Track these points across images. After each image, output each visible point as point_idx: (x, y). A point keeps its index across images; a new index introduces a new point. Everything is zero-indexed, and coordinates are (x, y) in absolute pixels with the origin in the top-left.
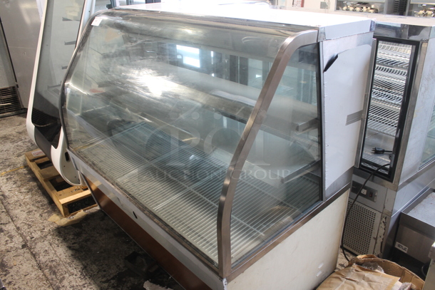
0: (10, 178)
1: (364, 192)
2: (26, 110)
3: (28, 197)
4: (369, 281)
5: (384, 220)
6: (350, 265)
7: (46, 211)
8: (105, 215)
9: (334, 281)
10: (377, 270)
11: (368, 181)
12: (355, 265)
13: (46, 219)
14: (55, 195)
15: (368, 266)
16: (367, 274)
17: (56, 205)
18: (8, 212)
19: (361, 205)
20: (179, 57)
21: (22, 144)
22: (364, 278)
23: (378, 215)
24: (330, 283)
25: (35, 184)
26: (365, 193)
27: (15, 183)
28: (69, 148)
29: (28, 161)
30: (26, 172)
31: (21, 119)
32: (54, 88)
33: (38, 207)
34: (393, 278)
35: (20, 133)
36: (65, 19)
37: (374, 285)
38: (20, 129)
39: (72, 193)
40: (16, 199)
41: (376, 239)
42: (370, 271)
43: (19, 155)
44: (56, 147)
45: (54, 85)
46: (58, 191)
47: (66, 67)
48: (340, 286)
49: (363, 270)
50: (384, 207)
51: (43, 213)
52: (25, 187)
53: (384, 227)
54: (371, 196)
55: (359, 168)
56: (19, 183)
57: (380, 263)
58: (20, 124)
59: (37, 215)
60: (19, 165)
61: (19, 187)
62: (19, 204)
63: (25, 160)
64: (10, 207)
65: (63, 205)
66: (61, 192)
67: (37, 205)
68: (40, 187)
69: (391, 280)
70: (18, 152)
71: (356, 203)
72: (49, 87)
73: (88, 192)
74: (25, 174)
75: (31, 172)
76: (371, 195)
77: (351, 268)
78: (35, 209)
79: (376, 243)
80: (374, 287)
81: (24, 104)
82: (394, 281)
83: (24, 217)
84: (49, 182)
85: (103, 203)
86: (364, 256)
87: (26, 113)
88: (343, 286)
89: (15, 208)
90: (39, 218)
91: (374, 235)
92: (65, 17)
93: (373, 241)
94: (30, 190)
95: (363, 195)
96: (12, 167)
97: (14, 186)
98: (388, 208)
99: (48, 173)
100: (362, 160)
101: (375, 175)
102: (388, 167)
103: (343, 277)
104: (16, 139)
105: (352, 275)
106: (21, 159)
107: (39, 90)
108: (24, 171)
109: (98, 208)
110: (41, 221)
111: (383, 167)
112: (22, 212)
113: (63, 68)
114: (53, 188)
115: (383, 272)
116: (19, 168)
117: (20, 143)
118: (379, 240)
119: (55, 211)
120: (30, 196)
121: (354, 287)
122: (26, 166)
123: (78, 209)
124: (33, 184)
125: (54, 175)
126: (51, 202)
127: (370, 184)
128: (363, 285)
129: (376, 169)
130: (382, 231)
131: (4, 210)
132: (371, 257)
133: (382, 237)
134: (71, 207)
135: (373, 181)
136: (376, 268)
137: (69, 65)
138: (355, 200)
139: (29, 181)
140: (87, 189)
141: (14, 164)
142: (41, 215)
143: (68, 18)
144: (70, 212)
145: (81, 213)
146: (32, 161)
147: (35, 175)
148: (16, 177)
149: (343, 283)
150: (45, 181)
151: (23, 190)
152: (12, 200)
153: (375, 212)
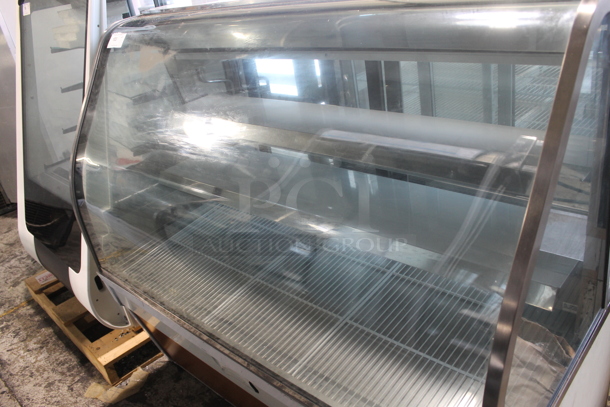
0: (7, 327)
2: (15, 206)
3: (42, 357)
7: (77, 378)
8: (181, 370)
13: (80, 395)
14: (88, 348)
17: (92, 365)
18: (12, 392)
20: (262, 83)
21: (17, 263)
25: (51, 330)
27: (17, 334)
28: (101, 272)
29: (33, 294)
30: (32, 311)
31: (9, 220)
32: (54, 168)
33: (63, 374)
35: (11, 245)
36: (55, 50)
38: (9, 237)
39: (118, 343)
40: (22, 364)
43: (15, 284)
44: (77, 270)
45: (55, 162)
46: (92, 341)
47: (73, 129)
51: (74, 382)
52: (35, 340)
56: (23, 334)
58: (9, 230)
59: (64, 389)
60: (18, 301)
61: (24, 341)
62: (29, 372)
63: (27, 291)
64: (14, 381)
65: (106, 366)
66: (97, 343)
67: (60, 369)
68: (60, 335)
70: (13, 277)
72: (46, 167)
73: (144, 336)
74: (31, 316)
75: (39, 310)
78: (58, 377)
81: (9, 197)
83: (41, 396)
84: (74, 327)
85: (171, 350)
87: (16, 209)
89: (23, 382)
90: (68, 394)
92: (55, 45)
94: (44, 344)
96: (7, 305)
97: (16, 340)
99: (69, 311)
104: (6, 255)
106: (21, 288)
107: (31, 175)
108: (28, 310)
109: (165, 358)
110: (73, 400)
112: (37, 388)
113: (66, 131)
114: (83, 336)
116: (19, 307)
117: (14, 262)
119: (92, 376)
120: (44, 355)
122: (30, 301)
123: (132, 367)
124: (47, 331)
125: (80, 312)
126: (84, 361)
131: (5, 389)
134: (121, 367)
137: (79, 124)
139: (40, 327)
140: (140, 331)
141: (10, 301)
142: (71, 389)
143: (61, 46)
144: (120, 375)
145: (138, 374)
146: (39, 292)
147: (47, 314)
148: (17, 324)
150: (66, 325)
151: (32, 345)
152: (16, 368)
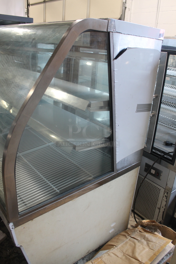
1: (153, 171)
4: (148, 240)
5: (166, 194)
6: (136, 226)
9: (122, 238)
10: (156, 233)
11: (156, 163)
12: (139, 227)
15: (150, 228)
16: (147, 235)
19: (149, 181)
22: (144, 238)
23: (162, 190)
24: (118, 239)
26: (154, 173)
34: (166, 240)
37: (151, 244)
41: (159, 209)
42: (151, 233)
48: (124, 242)
49: (146, 231)
50: (167, 185)
53: (165, 200)
54: (158, 176)
55: (151, 153)
57: (159, 228)
69: (165, 242)
71: (146, 179)
76: (158, 174)
77: (137, 229)
79: (159, 212)
80: (150, 246)
82: (168, 243)
86: (148, 220)
88: (127, 243)
91: (158, 206)
93: (157, 210)
95: (152, 174)
98: (169, 186)
100: (153, 148)
101: (161, 159)
102: (172, 154)
103: (129, 235)
105: (136, 235)
111: (168, 154)
115: (160, 235)
118: (162, 210)
121: (135, 244)
127: (157, 166)
128: (142, 244)
129: (162, 154)
130: (164, 203)
132: (154, 222)
133: (164, 207)
135: (160, 163)
136: (156, 231)
138: (145, 177)
149: (128, 240)
153: (160, 188)
